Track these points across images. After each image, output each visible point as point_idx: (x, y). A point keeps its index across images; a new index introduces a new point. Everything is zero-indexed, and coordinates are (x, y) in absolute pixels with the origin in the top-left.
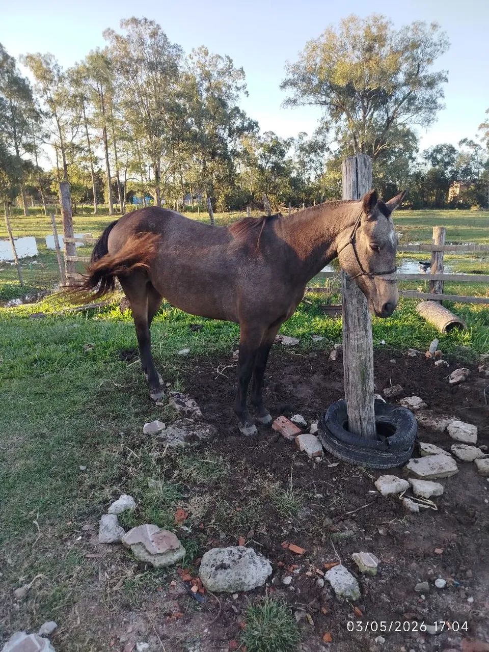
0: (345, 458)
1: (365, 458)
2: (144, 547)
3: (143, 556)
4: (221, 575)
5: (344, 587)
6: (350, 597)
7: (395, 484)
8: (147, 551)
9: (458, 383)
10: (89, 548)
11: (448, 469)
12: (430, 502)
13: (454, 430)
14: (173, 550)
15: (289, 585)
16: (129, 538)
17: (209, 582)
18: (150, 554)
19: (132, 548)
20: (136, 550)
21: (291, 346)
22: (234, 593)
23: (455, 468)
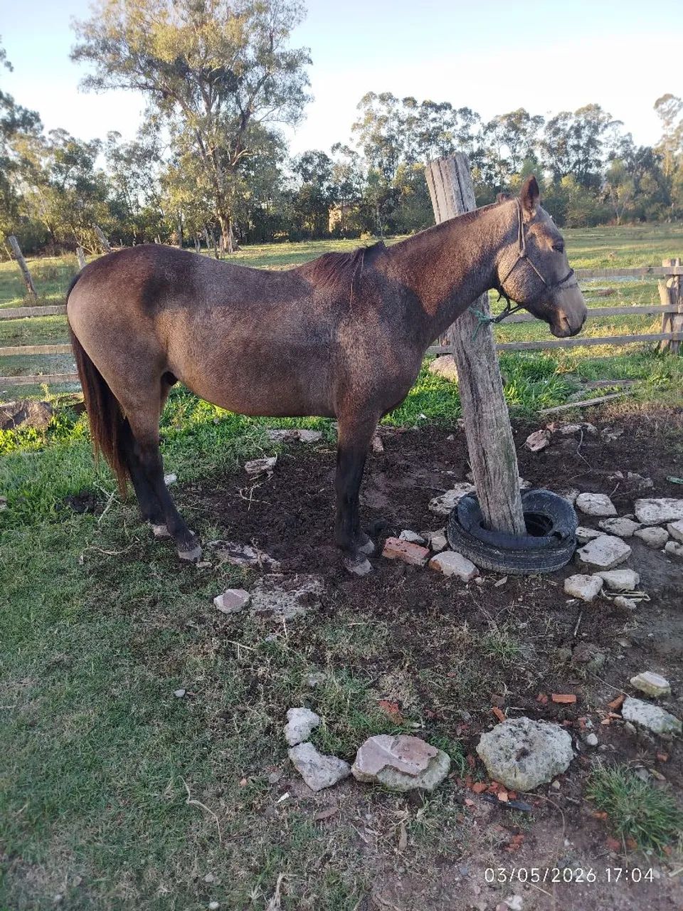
0: (512, 570)
1: (538, 563)
2: (397, 770)
3: (405, 784)
4: (531, 765)
5: (660, 722)
6: (674, 730)
7: (593, 584)
8: (404, 774)
9: (543, 450)
10: (309, 805)
11: (624, 551)
12: (640, 593)
13: (587, 505)
14: (434, 759)
15: (599, 745)
16: (365, 765)
17: (521, 780)
18: (412, 776)
19: (380, 777)
20: (389, 779)
21: (315, 443)
22: (553, 781)
23: (628, 548)
